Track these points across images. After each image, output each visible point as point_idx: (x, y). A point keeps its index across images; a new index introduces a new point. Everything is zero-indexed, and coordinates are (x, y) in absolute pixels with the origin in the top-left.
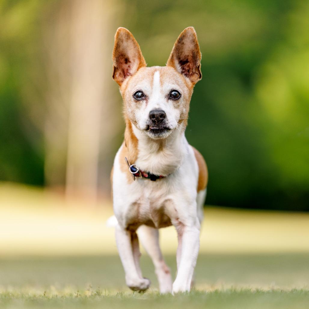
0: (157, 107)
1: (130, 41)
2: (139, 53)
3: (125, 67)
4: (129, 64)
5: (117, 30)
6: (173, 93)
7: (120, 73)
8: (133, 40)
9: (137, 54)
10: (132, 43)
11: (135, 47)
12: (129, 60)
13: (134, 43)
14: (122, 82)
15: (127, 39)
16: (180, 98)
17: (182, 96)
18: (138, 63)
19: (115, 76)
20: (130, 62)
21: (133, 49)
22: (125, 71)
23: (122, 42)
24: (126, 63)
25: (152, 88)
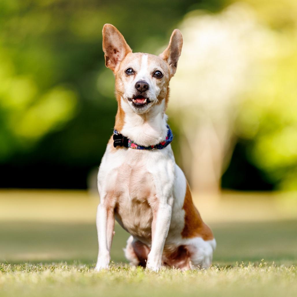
0: (143, 79)
1: (115, 34)
2: (124, 42)
3: (115, 57)
4: (117, 53)
5: (104, 27)
6: (157, 73)
7: (112, 62)
8: (118, 33)
9: (122, 44)
10: (117, 35)
11: (120, 38)
12: (117, 50)
13: (119, 35)
14: (114, 67)
15: (113, 32)
16: (162, 77)
17: (164, 76)
18: (125, 51)
19: (108, 64)
20: (118, 51)
21: (118, 40)
22: (116, 60)
23: (109, 35)
24: (115, 53)
25: (140, 66)
